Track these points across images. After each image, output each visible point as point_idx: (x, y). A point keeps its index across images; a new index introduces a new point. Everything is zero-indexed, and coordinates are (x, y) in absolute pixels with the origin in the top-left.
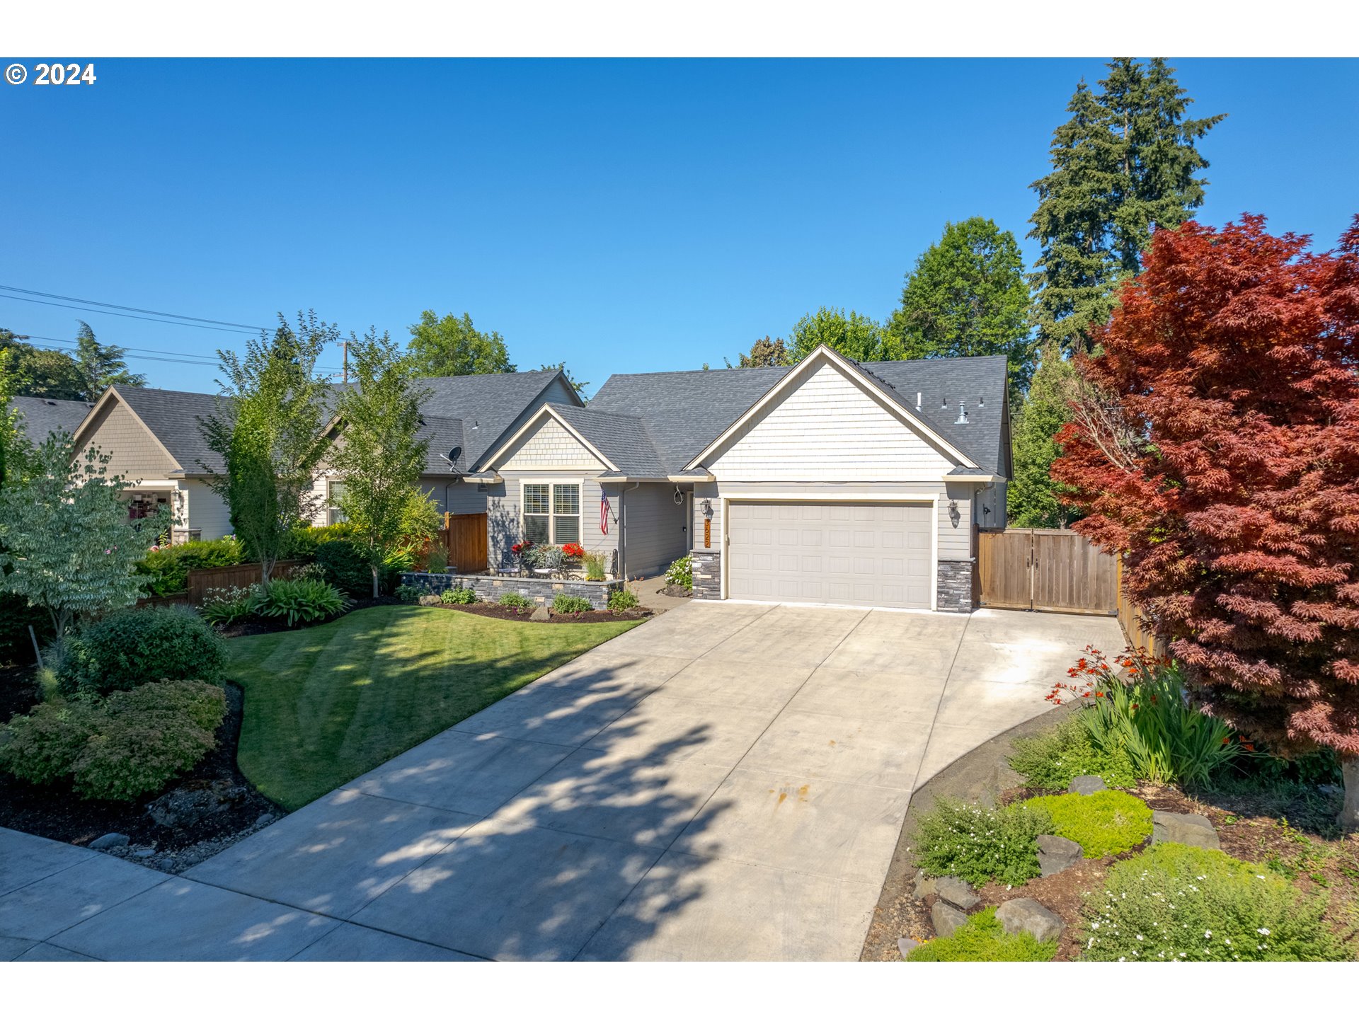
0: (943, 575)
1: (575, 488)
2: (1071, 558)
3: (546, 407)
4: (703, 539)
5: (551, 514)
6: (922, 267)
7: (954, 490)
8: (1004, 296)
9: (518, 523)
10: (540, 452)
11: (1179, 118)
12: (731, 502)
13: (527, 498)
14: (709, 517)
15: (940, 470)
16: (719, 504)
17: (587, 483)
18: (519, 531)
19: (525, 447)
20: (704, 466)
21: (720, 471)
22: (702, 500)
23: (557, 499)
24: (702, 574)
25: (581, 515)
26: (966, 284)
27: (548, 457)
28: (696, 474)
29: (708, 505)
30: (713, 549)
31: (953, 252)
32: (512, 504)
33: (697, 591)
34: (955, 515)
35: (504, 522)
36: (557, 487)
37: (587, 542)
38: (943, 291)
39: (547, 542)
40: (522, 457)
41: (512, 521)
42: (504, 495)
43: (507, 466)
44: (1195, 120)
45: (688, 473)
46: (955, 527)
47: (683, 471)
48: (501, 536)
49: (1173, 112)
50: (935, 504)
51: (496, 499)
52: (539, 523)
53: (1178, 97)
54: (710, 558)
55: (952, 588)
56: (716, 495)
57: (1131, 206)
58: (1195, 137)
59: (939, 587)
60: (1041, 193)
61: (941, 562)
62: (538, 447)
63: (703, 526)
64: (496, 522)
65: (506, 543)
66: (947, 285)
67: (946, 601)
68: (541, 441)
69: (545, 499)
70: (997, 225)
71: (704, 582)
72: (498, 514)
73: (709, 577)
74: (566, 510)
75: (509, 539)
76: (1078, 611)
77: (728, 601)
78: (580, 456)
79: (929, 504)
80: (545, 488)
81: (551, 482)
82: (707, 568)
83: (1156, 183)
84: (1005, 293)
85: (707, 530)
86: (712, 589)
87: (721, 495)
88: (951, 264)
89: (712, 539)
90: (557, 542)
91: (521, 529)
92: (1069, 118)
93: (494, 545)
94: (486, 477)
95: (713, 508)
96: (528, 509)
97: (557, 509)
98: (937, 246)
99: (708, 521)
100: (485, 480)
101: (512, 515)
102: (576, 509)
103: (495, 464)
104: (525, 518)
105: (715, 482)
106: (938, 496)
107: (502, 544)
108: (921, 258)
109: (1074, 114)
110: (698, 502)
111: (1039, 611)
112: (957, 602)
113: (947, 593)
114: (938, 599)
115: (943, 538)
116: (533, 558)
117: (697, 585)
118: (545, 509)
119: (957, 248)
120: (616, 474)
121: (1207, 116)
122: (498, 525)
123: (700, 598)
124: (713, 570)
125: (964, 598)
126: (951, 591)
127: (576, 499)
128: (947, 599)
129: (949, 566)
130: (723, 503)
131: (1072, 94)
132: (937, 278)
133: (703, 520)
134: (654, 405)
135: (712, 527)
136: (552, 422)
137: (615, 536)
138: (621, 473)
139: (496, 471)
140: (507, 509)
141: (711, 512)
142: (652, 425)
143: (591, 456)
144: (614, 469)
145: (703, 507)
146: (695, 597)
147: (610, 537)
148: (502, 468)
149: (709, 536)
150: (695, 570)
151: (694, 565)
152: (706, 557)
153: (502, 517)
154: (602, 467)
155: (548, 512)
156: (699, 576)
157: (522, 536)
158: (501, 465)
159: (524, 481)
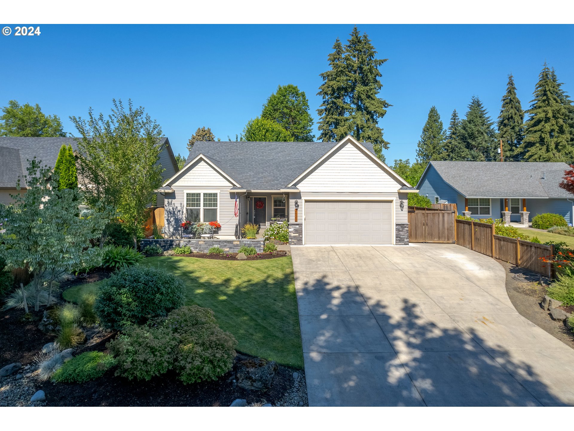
0: (397, 230)
1: (215, 195)
2: (439, 222)
3: (201, 156)
4: (294, 218)
5: (202, 208)
6: (269, 102)
7: (402, 196)
8: (302, 117)
9: (183, 212)
10: (196, 177)
11: (373, 58)
12: (306, 201)
13: (188, 200)
14: (297, 208)
15: (396, 188)
16: (302, 202)
17: (222, 192)
18: (183, 217)
19: (187, 175)
20: (295, 185)
21: (302, 188)
22: (294, 200)
23: (205, 200)
24: (294, 233)
25: (218, 208)
26: (288, 111)
27: (200, 180)
28: (293, 188)
29: (296, 203)
30: (298, 222)
31: (282, 98)
32: (180, 203)
33: (292, 242)
34: (401, 206)
35: (174, 212)
36: (204, 194)
37: (222, 221)
38: (278, 113)
39: (199, 221)
40: (185, 180)
41: (179, 211)
42: (175, 198)
43: (177, 184)
44: (378, 59)
45: (289, 188)
46: (402, 210)
47: (286, 187)
48: (172, 219)
49: (371, 55)
50: (394, 202)
51: (170, 200)
52: (195, 212)
53: (373, 50)
54: (298, 226)
55: (401, 235)
56: (300, 198)
57: (359, 88)
58: (378, 66)
59: (396, 235)
60: (324, 78)
61: (397, 225)
62: (194, 175)
63: (294, 212)
64: (169, 212)
65: (175, 222)
66: (280, 111)
67: (400, 241)
68: (196, 172)
69: (199, 200)
70: (299, 88)
71: (295, 237)
72: (171, 208)
73: (298, 235)
74: (210, 205)
75: (177, 221)
76: (441, 242)
77: (306, 246)
78: (218, 180)
79: (391, 202)
80: (199, 195)
81: (202, 192)
82: (296, 231)
83: (366, 80)
84: (302, 116)
85: (296, 214)
86: (299, 240)
87: (302, 198)
88: (282, 103)
89: (298, 218)
90: (204, 221)
91: (184, 215)
92: (334, 51)
93: (168, 224)
94: (166, 189)
95: (299, 204)
96: (188, 205)
97: (205, 205)
98: (275, 94)
99: (297, 210)
100: (167, 191)
101: (179, 208)
102: (216, 205)
103: (170, 183)
104: (187, 210)
105: (300, 192)
106: (395, 199)
107: (173, 223)
108: (269, 99)
109: (335, 50)
110: (292, 202)
111: (428, 243)
112: (403, 241)
113: (400, 237)
114: (396, 240)
115: (398, 215)
116: (195, 229)
117: (291, 239)
118: (198, 205)
119: (284, 96)
120: (239, 188)
121: (382, 59)
122: (171, 213)
123: (293, 245)
124: (299, 231)
125: (406, 239)
126: (401, 237)
127: (216, 200)
128: (400, 240)
129: (400, 227)
130: (304, 201)
131: (334, 43)
132: (276, 107)
133: (294, 209)
134: (224, 157)
135: (298, 212)
136: (203, 162)
137: (238, 218)
138: (242, 188)
139: (170, 187)
140: (176, 205)
141: (298, 206)
142: (228, 165)
143: (224, 180)
144: (238, 186)
145: (294, 204)
146: (290, 244)
147: (235, 218)
148: (174, 185)
149: (297, 217)
150: (290, 232)
151: (290, 230)
152: (295, 226)
153: (173, 209)
154: (231, 185)
155: (200, 207)
156: (293, 235)
157: (184, 218)
158: (173, 184)
159: (186, 191)
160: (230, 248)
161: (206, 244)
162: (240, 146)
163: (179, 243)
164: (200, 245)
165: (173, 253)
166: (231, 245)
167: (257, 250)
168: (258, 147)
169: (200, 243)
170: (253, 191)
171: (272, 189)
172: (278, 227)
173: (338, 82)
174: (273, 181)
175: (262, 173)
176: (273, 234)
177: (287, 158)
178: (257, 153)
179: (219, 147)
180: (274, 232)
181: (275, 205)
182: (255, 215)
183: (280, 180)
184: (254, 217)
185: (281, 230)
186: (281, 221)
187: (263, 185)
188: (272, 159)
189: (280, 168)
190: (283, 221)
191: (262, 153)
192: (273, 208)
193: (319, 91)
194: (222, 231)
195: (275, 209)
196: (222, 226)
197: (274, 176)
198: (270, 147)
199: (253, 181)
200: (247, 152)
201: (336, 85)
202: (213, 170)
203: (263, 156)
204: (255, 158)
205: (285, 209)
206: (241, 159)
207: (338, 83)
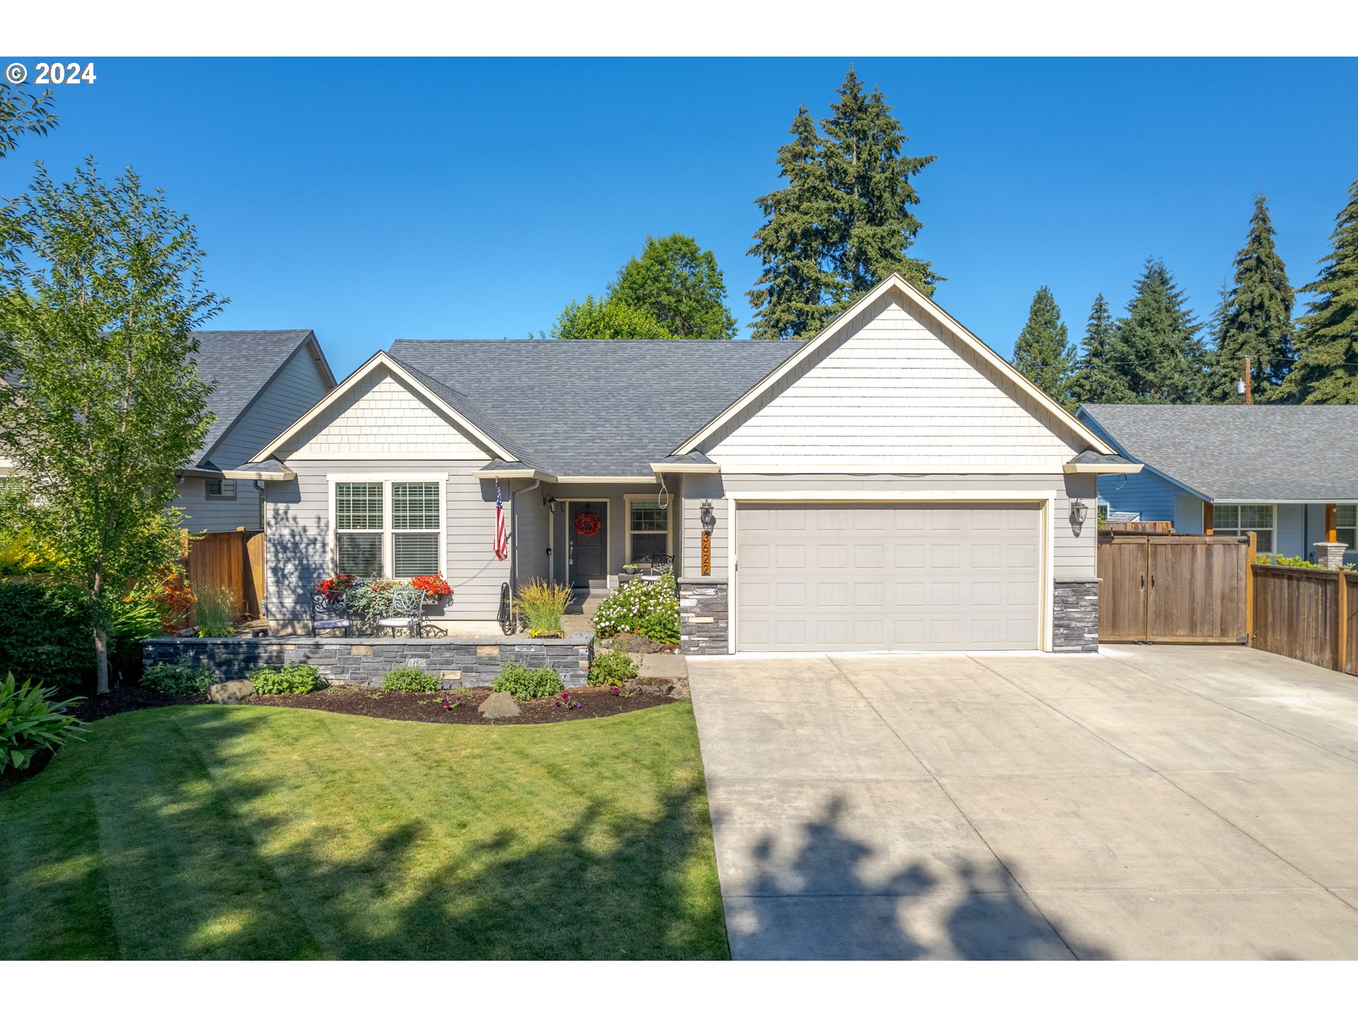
0: (1060, 602)
1: (432, 489)
2: (1192, 574)
3: (383, 359)
4: (699, 562)
5: (388, 531)
6: (625, 280)
7: (1077, 485)
8: (707, 316)
9: (324, 545)
10: (366, 430)
11: (898, 153)
12: (742, 505)
13: (341, 506)
14: (708, 528)
15: (1058, 456)
16: (725, 509)
17: (453, 479)
18: (327, 561)
19: (337, 422)
20: (703, 449)
21: (725, 458)
22: (698, 503)
23: (397, 505)
24: (698, 615)
25: (443, 530)
26: (673, 300)
27: (381, 439)
28: (694, 461)
29: (706, 511)
30: (715, 576)
31: (658, 267)
32: (314, 514)
33: (692, 644)
34: (1075, 519)
35: (296, 545)
36: (397, 487)
37: (453, 573)
38: (647, 306)
39: (380, 575)
40: (331, 439)
41: (314, 542)
42: (297, 500)
43: (303, 453)
44: (910, 157)
45: (681, 459)
46: (1077, 535)
47: (670, 456)
48: (290, 567)
49: (892, 146)
50: (1051, 506)
51: (282, 506)
52: (364, 545)
53: (897, 133)
54: (711, 591)
55: (1074, 619)
56: (720, 494)
57: (861, 229)
58: (910, 174)
59: (1055, 618)
60: (765, 210)
61: (1058, 584)
62: (361, 422)
63: (699, 543)
64: (280, 546)
65: (300, 578)
66: (653, 300)
67: (1067, 637)
68: (368, 413)
69: (376, 506)
70: (697, 244)
71: (701, 628)
72: (286, 532)
73: (711, 620)
74: (414, 522)
75: (306, 572)
76: (1200, 640)
77: (739, 656)
78: (440, 439)
79: (1038, 505)
80: (376, 489)
81: (387, 479)
82: (706, 607)
83: (878, 211)
84: (707, 313)
85: (706, 549)
86: (714, 639)
87: (728, 494)
88: (656, 280)
89: (713, 562)
90: (397, 574)
91: (329, 555)
92: (792, 141)
93: (278, 582)
94: (266, 469)
95: (714, 513)
96: (341, 522)
97: (397, 522)
98: (639, 260)
99: (708, 534)
100: (266, 475)
101: (312, 532)
102: (433, 521)
104: (339, 538)
105: (720, 474)
106: (1054, 495)
107: (294, 580)
108: (624, 270)
109: (797, 136)
110: (691, 508)
111: (1154, 643)
112: (1080, 638)
113: (1067, 627)
114: (1055, 635)
115: (1062, 552)
116: (364, 602)
117: (689, 634)
118: (376, 522)
119: (662, 263)
120: (510, 466)
121: (921, 156)
122: (285, 549)
123: (695, 653)
124: (717, 609)
125: (1090, 632)
126: (1073, 624)
127: (433, 505)
128: (1066, 634)
129: (1069, 589)
130: (732, 506)
131: (794, 118)
132: (640, 292)
133: (699, 533)
134: (479, 381)
135: (713, 543)
136: (389, 379)
137: (508, 563)
138: (520, 464)
139: (282, 462)
140: (301, 523)
141: (713, 521)
142: (489, 405)
143: (460, 438)
144: (508, 457)
145: (699, 513)
146: (685, 652)
147: (498, 563)
148: (294, 456)
149: (709, 558)
150: (686, 610)
151: (684, 603)
152: (703, 591)
153: (293, 535)
154: (484, 456)
155: (381, 527)
156: (694, 620)
157: (331, 566)
158: (292, 452)
159: (334, 478)
160: (466, 670)
161: (376, 655)
162: (528, 351)
163: (281, 652)
164: (357, 660)
165: (246, 691)
166: (468, 660)
167: (564, 677)
168: (582, 354)
169: (355, 651)
170: (562, 479)
171: (624, 474)
172: (645, 594)
173: (806, 214)
174: (629, 448)
175: (594, 426)
176: (625, 616)
177: (673, 384)
178: (579, 369)
179: (466, 355)
180: (630, 610)
181: (636, 526)
182: (574, 556)
183: (651, 446)
184: (568, 562)
185: (652, 602)
186: (655, 574)
187: (596, 461)
188: (625, 387)
189: (649, 412)
190: (659, 574)
191: (597, 369)
192: (628, 533)
193: (754, 246)
194: (454, 607)
195: (634, 537)
196: (455, 590)
197: (631, 436)
198: (620, 353)
199: (565, 448)
200: (547, 367)
201: (800, 221)
202: (423, 406)
203: (597, 379)
204: (573, 383)
205: (665, 536)
206: (531, 388)
207: (806, 217)
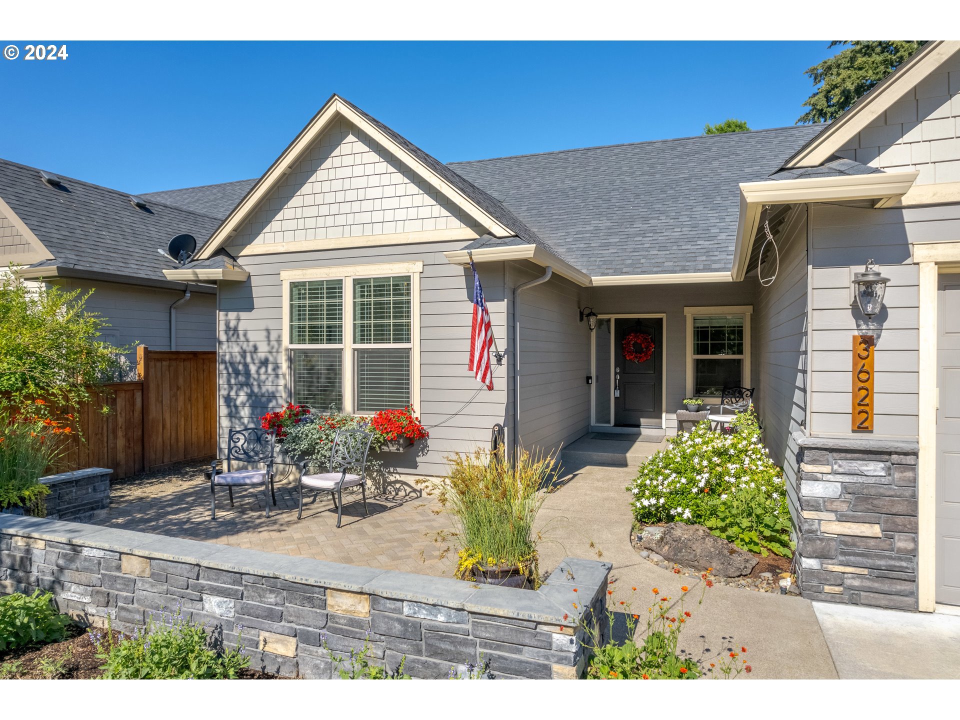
1: (401, 285)
3: (338, 106)
4: (846, 403)
5: (348, 345)
9: (276, 367)
10: (324, 210)
13: (297, 312)
14: (868, 329)
16: (912, 285)
17: (430, 271)
18: (280, 389)
19: (292, 203)
23: (362, 311)
24: (842, 518)
25: (415, 344)
27: (341, 220)
28: (844, 175)
30: (884, 435)
32: (263, 325)
35: (247, 367)
36: (360, 284)
39: (340, 409)
40: (286, 226)
41: (265, 363)
42: (250, 308)
43: (257, 246)
48: (242, 396)
51: (232, 315)
52: (321, 366)
54: (875, 468)
56: (900, 252)
62: (319, 199)
63: (846, 361)
64: (233, 368)
65: (253, 407)
68: (326, 186)
69: (335, 312)
71: (849, 546)
72: (236, 349)
73: (876, 530)
74: (381, 334)
75: (258, 402)
78: (413, 213)
80: (334, 288)
81: (348, 274)
82: (863, 501)
85: (863, 373)
87: (920, 253)
89: (880, 403)
90: (360, 406)
91: (282, 382)
93: (230, 416)
95: (886, 295)
96: (298, 334)
97: (362, 334)
99: (868, 342)
101: (263, 348)
102: (402, 333)
103: (229, 239)
104: (292, 355)
107: (245, 412)
110: (829, 285)
116: (304, 445)
117: (822, 556)
118: (334, 334)
120: (502, 241)
122: (237, 373)
123: (834, 600)
127: (403, 309)
133: (846, 340)
135: (880, 360)
136: (351, 138)
137: (501, 395)
138: (516, 239)
139: (234, 259)
140: (251, 336)
141: (882, 315)
144: (499, 230)
147: (486, 395)
148: (247, 251)
149: (869, 392)
150: (815, 505)
151: (809, 489)
152: (857, 466)
153: (243, 353)
155: (340, 341)
156: (833, 528)
157: (284, 395)
158: (244, 245)
159: (289, 276)
160: (306, 639)
171: (684, 270)
172: (719, 453)
174: (690, 240)
175: (646, 220)
176: (683, 492)
177: (747, 170)
178: (631, 167)
181: (700, 349)
182: (621, 386)
183: (723, 236)
184: (614, 394)
185: (732, 467)
186: (726, 412)
187: (645, 257)
188: (685, 179)
189: (718, 200)
190: (733, 413)
191: (652, 166)
192: (690, 357)
194: (430, 457)
195: (698, 363)
196: (432, 433)
197: (695, 227)
198: (680, 149)
199: (607, 246)
200: (595, 169)
202: (391, 169)
203: (653, 174)
204: (623, 181)
206: (573, 189)
